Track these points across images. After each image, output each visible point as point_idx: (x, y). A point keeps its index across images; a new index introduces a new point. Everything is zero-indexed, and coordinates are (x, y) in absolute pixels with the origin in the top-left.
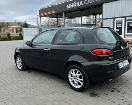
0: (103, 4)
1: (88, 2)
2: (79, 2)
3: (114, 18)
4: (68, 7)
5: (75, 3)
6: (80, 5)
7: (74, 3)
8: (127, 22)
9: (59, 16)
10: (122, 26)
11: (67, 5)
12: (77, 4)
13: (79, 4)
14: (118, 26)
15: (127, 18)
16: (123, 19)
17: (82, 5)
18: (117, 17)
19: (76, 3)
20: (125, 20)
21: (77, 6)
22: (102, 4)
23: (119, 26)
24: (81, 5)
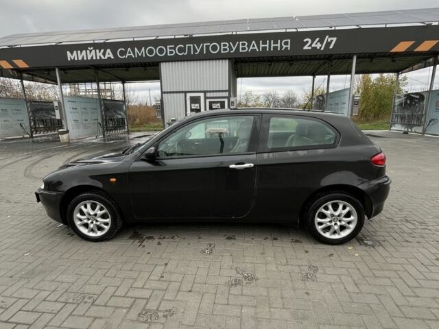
0: (162, 64)
1: (128, 55)
2: (102, 51)
3: (185, 93)
4: (70, 56)
5: (91, 51)
6: (106, 58)
7: (88, 51)
8: (208, 101)
9: (25, 75)
10: (200, 107)
11: (68, 52)
12: (98, 54)
13: (104, 54)
14: (193, 108)
15: (208, 95)
16: (202, 95)
17: (113, 58)
18: (190, 90)
19: (93, 51)
20: (206, 98)
21: (98, 58)
22: (160, 62)
23: (195, 106)
24: (109, 58)
